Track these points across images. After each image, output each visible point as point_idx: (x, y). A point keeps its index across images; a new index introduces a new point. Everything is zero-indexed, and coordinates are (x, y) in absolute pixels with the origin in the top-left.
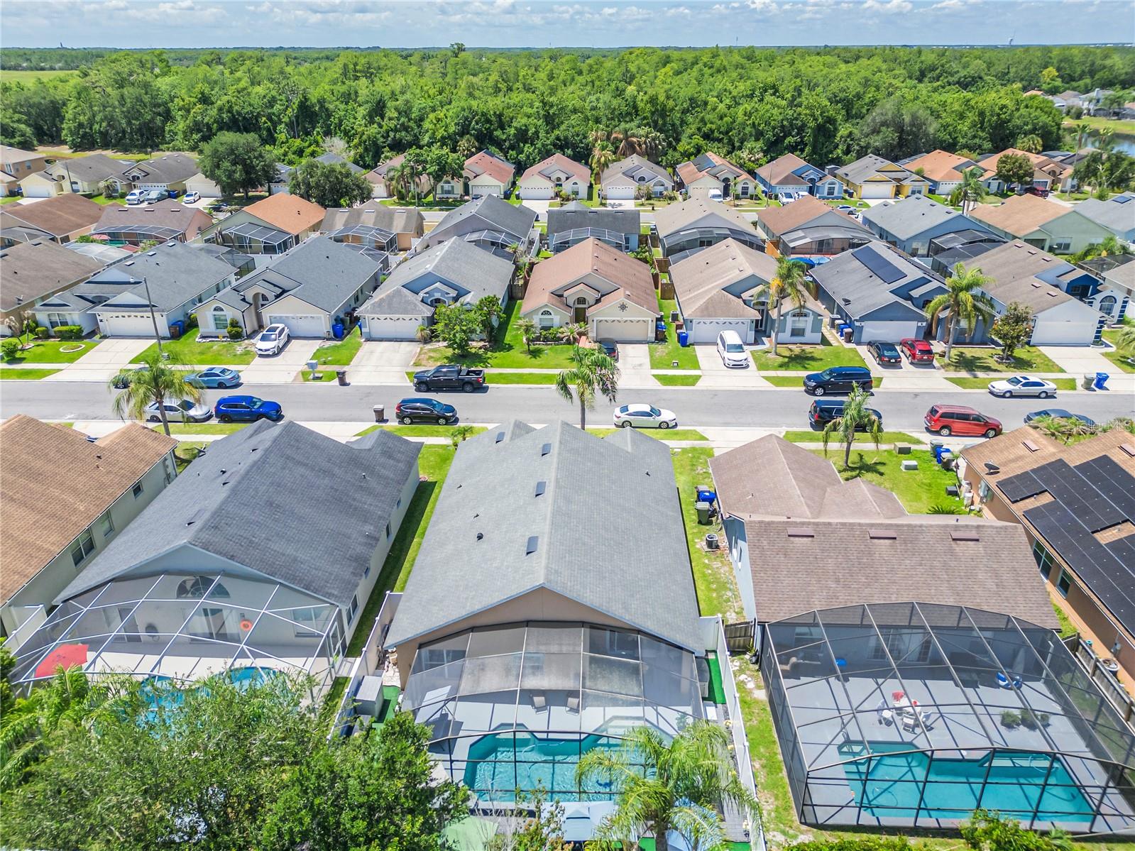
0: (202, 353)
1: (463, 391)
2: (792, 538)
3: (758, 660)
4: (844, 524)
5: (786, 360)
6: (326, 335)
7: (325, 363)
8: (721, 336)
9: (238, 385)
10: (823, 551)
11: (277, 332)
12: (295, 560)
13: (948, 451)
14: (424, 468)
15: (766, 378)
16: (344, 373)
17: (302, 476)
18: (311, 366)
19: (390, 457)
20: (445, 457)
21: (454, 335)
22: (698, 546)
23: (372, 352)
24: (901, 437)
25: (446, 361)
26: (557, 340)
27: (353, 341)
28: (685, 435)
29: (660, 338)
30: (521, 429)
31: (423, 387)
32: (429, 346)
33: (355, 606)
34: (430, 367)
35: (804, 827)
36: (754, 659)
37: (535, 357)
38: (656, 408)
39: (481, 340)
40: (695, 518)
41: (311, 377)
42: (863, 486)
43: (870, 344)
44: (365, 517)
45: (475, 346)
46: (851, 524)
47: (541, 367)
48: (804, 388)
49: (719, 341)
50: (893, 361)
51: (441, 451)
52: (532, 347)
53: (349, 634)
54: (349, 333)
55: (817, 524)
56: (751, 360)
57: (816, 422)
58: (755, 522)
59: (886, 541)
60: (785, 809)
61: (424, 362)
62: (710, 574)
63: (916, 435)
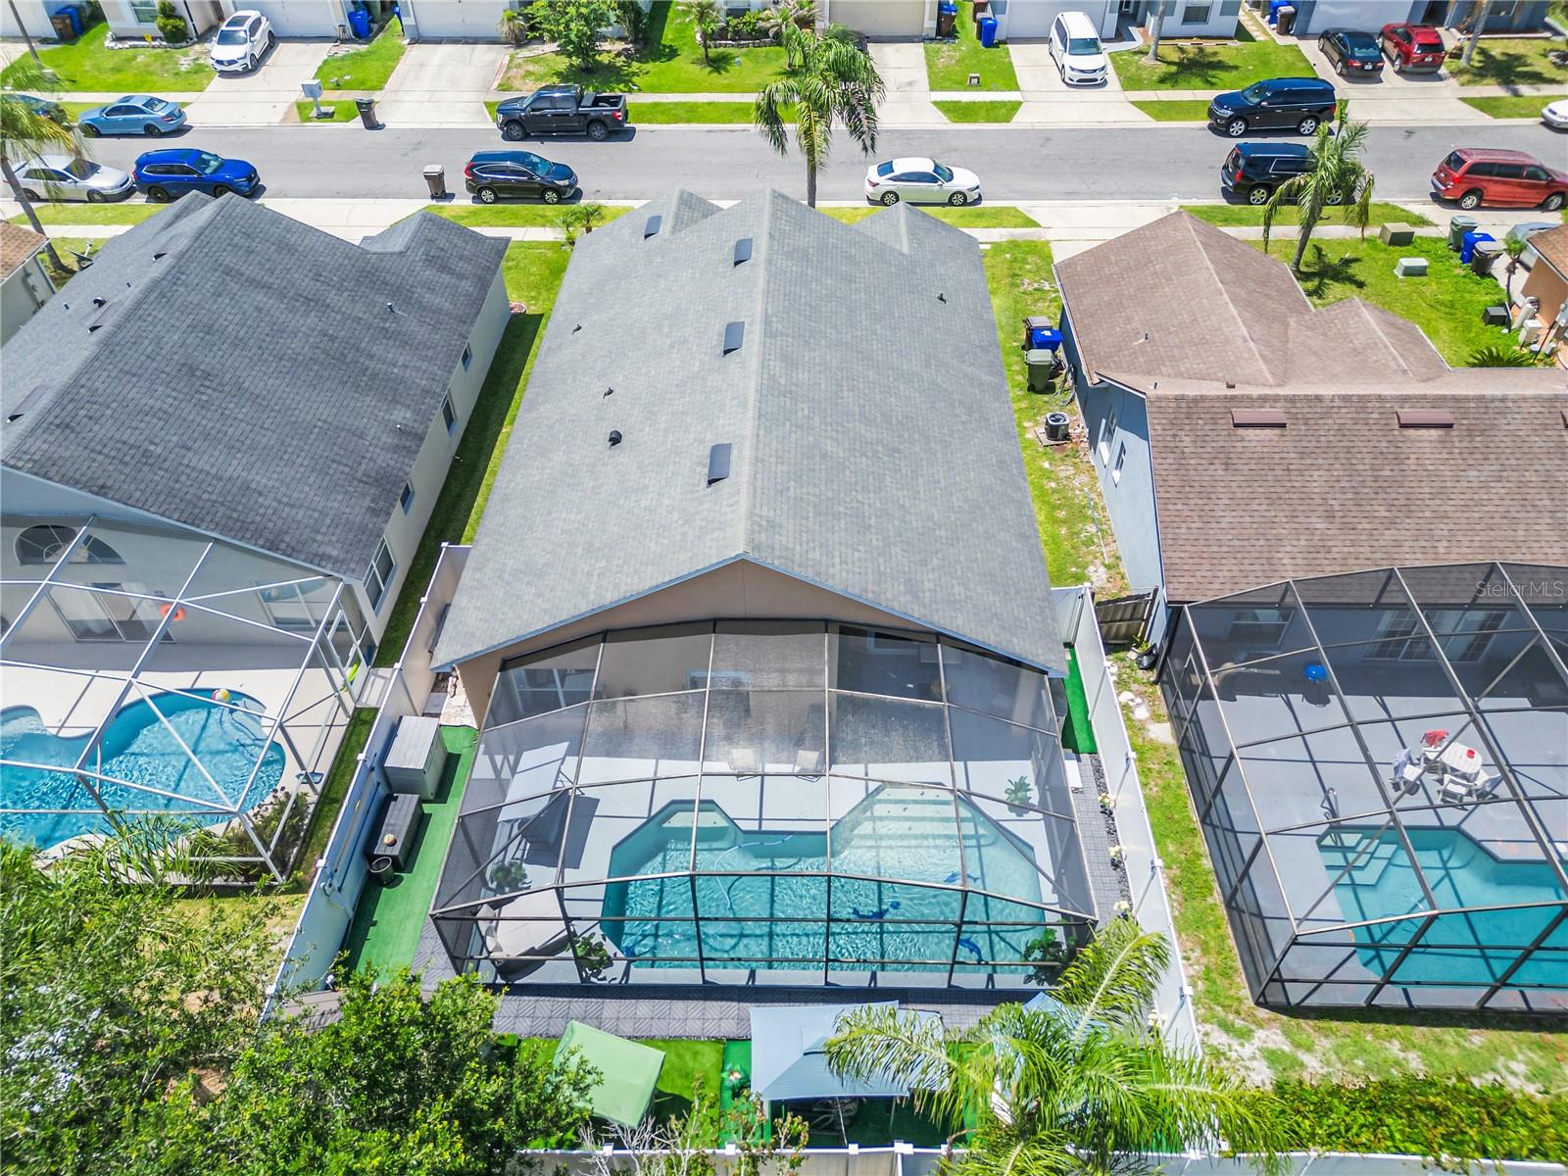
0: (116, 70)
1: (589, 137)
2: (1241, 431)
3: (1155, 661)
4: (1346, 398)
5: (1174, 69)
6: (336, 33)
7: (338, 86)
8: (1059, 23)
9: (181, 131)
10: (1302, 455)
11: (246, 26)
12: (246, 487)
13: (1487, 238)
14: (518, 288)
15: (1140, 105)
16: (370, 104)
17: (259, 310)
18: (309, 90)
19: (444, 268)
20: (554, 267)
21: (567, 26)
22: (1029, 436)
23: (422, 65)
24: (1394, 213)
25: (556, 80)
26: (759, 35)
27: (388, 44)
28: (997, 218)
29: (946, 30)
30: (694, 208)
31: (516, 131)
32: (525, 53)
33: (387, 566)
34: (526, 90)
35: (1263, 1013)
36: (1146, 661)
37: (718, 70)
38: (944, 166)
39: (621, 39)
40: (1022, 379)
41: (314, 113)
42: (1367, 315)
43: (1326, 36)
44: (392, 390)
45: (609, 50)
46: (1362, 398)
47: (730, 89)
48: (1206, 123)
49: (1054, 34)
50: (1369, 67)
51: (550, 254)
52: (712, 52)
53: (377, 626)
54: (381, 29)
55: (1292, 400)
56: (1110, 69)
57: (1236, 186)
58: (1166, 398)
59: (1433, 432)
60: (1224, 975)
61: (517, 84)
62: (1054, 491)
63: (1416, 209)
